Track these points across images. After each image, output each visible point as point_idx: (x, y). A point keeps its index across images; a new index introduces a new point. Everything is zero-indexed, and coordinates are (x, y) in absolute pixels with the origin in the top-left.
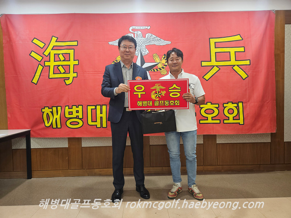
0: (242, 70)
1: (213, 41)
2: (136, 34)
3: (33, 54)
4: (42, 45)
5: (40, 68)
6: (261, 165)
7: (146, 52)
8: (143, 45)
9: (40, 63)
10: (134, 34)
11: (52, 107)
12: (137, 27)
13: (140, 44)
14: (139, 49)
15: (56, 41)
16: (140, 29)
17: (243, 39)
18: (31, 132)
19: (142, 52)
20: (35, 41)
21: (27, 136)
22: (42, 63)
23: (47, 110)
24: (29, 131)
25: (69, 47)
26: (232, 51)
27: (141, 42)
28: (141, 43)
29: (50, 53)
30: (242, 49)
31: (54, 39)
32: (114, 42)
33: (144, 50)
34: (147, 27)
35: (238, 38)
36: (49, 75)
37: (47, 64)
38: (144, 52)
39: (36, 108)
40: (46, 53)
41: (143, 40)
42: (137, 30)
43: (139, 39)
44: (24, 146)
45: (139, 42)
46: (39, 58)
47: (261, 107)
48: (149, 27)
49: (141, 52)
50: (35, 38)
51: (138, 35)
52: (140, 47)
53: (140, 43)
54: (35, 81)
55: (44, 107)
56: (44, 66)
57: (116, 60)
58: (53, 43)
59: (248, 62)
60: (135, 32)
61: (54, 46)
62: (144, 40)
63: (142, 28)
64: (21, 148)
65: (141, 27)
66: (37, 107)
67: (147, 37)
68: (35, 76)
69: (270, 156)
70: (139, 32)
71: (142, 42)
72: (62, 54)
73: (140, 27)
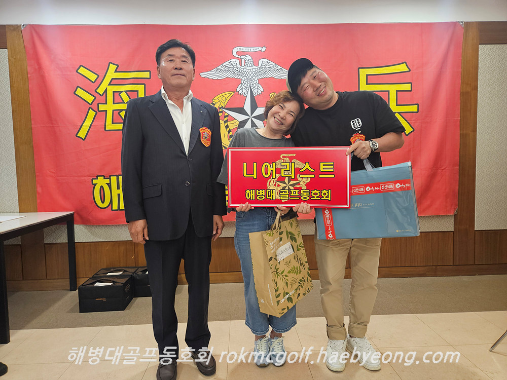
0: (406, 120)
1: (363, 73)
2: (243, 60)
3: (80, 92)
4: (93, 77)
5: (92, 114)
6: (438, 267)
7: (259, 90)
8: (254, 78)
9: (91, 106)
10: (240, 60)
11: (110, 176)
12: (244, 48)
13: (250, 77)
14: (249, 85)
15: (116, 71)
16: (249, 51)
17: (410, 70)
18: (75, 215)
19: (253, 90)
20: (82, 71)
21: (68, 222)
22: (94, 106)
23: (101, 182)
24: (72, 215)
25: (136, 81)
26: (393, 89)
27: (250, 73)
28: (252, 75)
29: (106, 91)
30: (407, 87)
31: (113, 68)
32: (209, 72)
33: (256, 87)
34: (260, 49)
35: (403, 68)
36: (105, 125)
37: (102, 107)
38: (256, 91)
39: (83, 178)
40: (101, 90)
41: (254, 70)
42: (245, 53)
43: (247, 68)
44: (64, 239)
45: (248, 73)
46: (90, 99)
47: (432, 177)
48: (264, 49)
49: (251, 89)
50: (81, 66)
51: (246, 62)
52: (249, 82)
53: (249, 75)
54: (82, 134)
55: (97, 177)
56: (97, 111)
57: (212, 103)
58: (111, 74)
59: (414, 108)
60: (242, 57)
61: (112, 79)
62: (256, 69)
63: (252, 51)
64: (59, 241)
65: (252, 48)
66: (85, 177)
67: (260, 65)
68: (81, 126)
69: (452, 253)
70: (249, 57)
71: (253, 73)
72: (126, 92)
73: (249, 48)
